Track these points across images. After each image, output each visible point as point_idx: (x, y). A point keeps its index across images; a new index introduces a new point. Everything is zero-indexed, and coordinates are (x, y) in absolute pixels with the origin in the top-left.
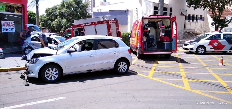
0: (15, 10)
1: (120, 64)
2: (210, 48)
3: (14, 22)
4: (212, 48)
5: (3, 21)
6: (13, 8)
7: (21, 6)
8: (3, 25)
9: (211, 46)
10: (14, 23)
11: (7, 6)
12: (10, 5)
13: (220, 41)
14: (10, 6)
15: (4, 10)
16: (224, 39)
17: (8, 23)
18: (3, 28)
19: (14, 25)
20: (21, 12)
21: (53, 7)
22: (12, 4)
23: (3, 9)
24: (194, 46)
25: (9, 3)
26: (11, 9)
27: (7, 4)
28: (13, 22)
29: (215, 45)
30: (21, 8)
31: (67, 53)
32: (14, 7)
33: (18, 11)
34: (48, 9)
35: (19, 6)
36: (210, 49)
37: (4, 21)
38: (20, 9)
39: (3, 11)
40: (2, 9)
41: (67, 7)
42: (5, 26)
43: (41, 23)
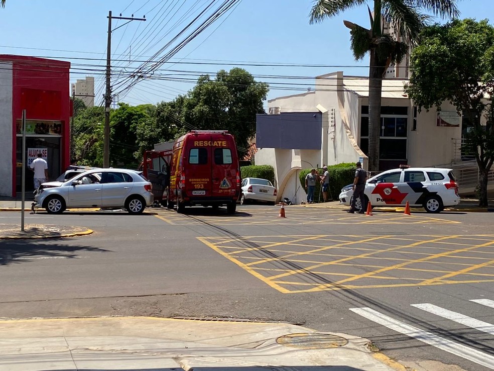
0: (50, 129)
1: (133, 202)
2: (377, 199)
3: (46, 149)
4: (381, 198)
5: (29, 147)
6: (46, 127)
7: (60, 123)
8: (30, 155)
9: (379, 196)
10: (46, 152)
11: (38, 124)
12: (42, 123)
13: (396, 185)
14: (43, 125)
15: (33, 131)
16: (404, 181)
17: (37, 150)
18: (29, 159)
19: (46, 155)
20: (59, 133)
21: (175, 100)
22: (44, 121)
23: (31, 130)
24: (347, 194)
25: (40, 121)
26: (43, 129)
27: (38, 122)
28: (44, 149)
29: (386, 193)
30: (59, 125)
31: (72, 185)
32: (48, 126)
33: (56, 132)
34: (163, 105)
35: (57, 123)
36: (377, 201)
37: (30, 149)
38: (59, 128)
39: (31, 133)
40: (29, 130)
41: (206, 102)
42: (32, 156)
43: (141, 144)
